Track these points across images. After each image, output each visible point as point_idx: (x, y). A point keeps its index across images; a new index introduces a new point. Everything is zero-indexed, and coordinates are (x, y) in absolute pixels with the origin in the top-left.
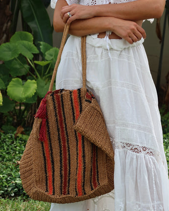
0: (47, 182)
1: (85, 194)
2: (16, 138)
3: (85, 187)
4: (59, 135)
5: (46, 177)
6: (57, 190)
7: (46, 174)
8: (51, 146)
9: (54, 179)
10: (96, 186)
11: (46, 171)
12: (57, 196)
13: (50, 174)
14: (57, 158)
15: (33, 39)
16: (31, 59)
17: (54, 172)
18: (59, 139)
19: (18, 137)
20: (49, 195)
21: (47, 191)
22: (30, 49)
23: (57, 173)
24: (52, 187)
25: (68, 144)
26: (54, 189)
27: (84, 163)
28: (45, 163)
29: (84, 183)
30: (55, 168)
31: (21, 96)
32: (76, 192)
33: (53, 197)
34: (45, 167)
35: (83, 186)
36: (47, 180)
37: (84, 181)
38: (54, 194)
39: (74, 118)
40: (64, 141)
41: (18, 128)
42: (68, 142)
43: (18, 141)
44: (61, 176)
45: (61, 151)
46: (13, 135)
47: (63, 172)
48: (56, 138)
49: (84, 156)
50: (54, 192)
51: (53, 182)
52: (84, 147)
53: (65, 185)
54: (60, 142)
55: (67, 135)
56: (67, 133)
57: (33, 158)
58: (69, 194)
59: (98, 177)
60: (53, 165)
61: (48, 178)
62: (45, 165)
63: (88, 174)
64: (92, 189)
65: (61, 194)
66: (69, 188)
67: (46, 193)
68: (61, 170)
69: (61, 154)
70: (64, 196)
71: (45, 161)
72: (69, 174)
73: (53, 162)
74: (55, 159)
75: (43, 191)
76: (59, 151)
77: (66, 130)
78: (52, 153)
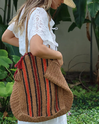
0: (28, 109)
1: (52, 115)
2: (4, 119)
3: (52, 111)
4: (34, 80)
5: (28, 106)
6: (35, 114)
7: (28, 104)
8: (30, 87)
9: (32, 107)
10: (58, 110)
11: (27, 102)
12: (35, 117)
13: (30, 104)
14: (34, 94)
15: (7, 54)
16: (8, 68)
17: (32, 103)
18: (34, 82)
19: (5, 119)
20: (30, 117)
21: (29, 115)
22: (7, 61)
23: (34, 103)
24: (32, 112)
25: (40, 85)
26: (33, 113)
27: (51, 96)
28: (27, 98)
29: (51, 108)
30: (33, 100)
31: (5, 93)
32: (46, 114)
33: (33, 118)
34: (27, 100)
35: (51, 110)
36: (28, 108)
37: (51, 107)
38: (33, 116)
39: (43, 70)
40: (38, 83)
41: (4, 113)
42: (40, 84)
43: (5, 122)
44: (37, 105)
45: (36, 90)
46: (2, 118)
47: (38, 103)
48: (33, 82)
49: (51, 92)
50: (33, 115)
51: (32, 109)
52: (50, 87)
53: (40, 110)
54: (35, 84)
55: (39, 80)
56: (39, 79)
57: (19, 95)
58: (42, 115)
59: (59, 105)
60: (31, 98)
61: (29, 107)
62: (27, 99)
63: (53, 102)
64: (56, 112)
65: (38, 116)
66: (42, 112)
67: (29, 116)
68: (37, 102)
69: (36, 92)
70: (39, 117)
71: (27, 96)
72: (42, 103)
73: (31, 97)
74: (32, 95)
75: (27, 115)
76: (34, 90)
77: (39, 77)
78: (30, 92)
